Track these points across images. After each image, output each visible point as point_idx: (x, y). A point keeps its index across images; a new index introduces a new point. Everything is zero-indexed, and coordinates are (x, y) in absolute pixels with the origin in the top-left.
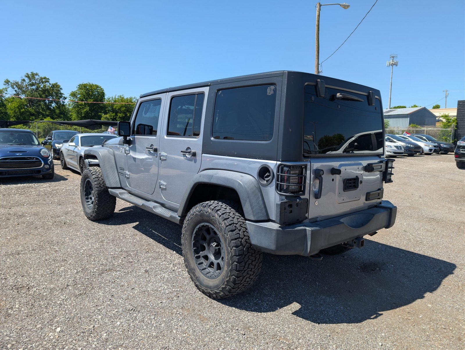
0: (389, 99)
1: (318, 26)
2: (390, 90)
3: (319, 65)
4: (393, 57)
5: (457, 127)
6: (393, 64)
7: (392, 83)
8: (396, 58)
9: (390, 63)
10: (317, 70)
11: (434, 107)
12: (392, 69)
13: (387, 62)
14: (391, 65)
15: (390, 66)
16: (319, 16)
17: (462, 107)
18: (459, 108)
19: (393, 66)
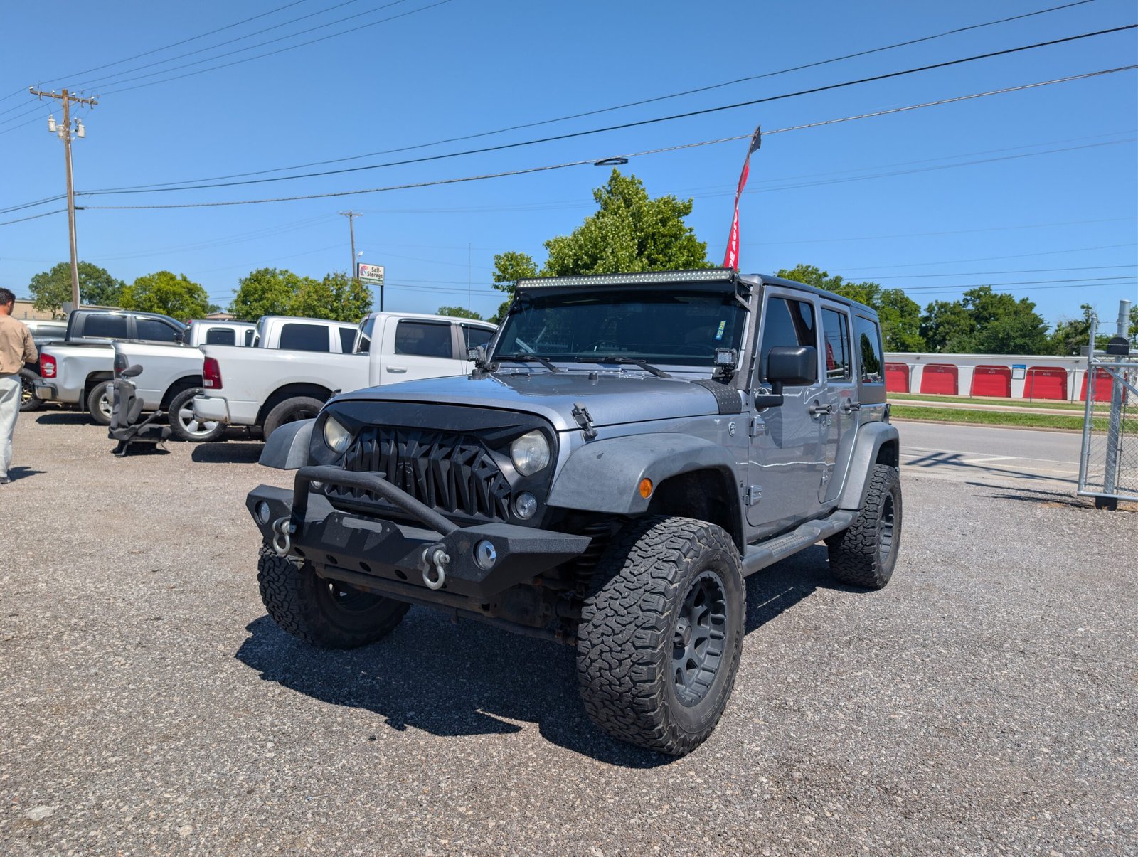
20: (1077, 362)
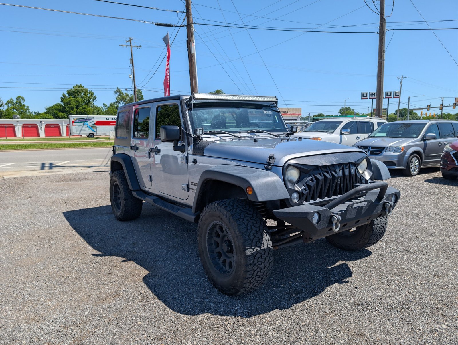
20: (18, 121)
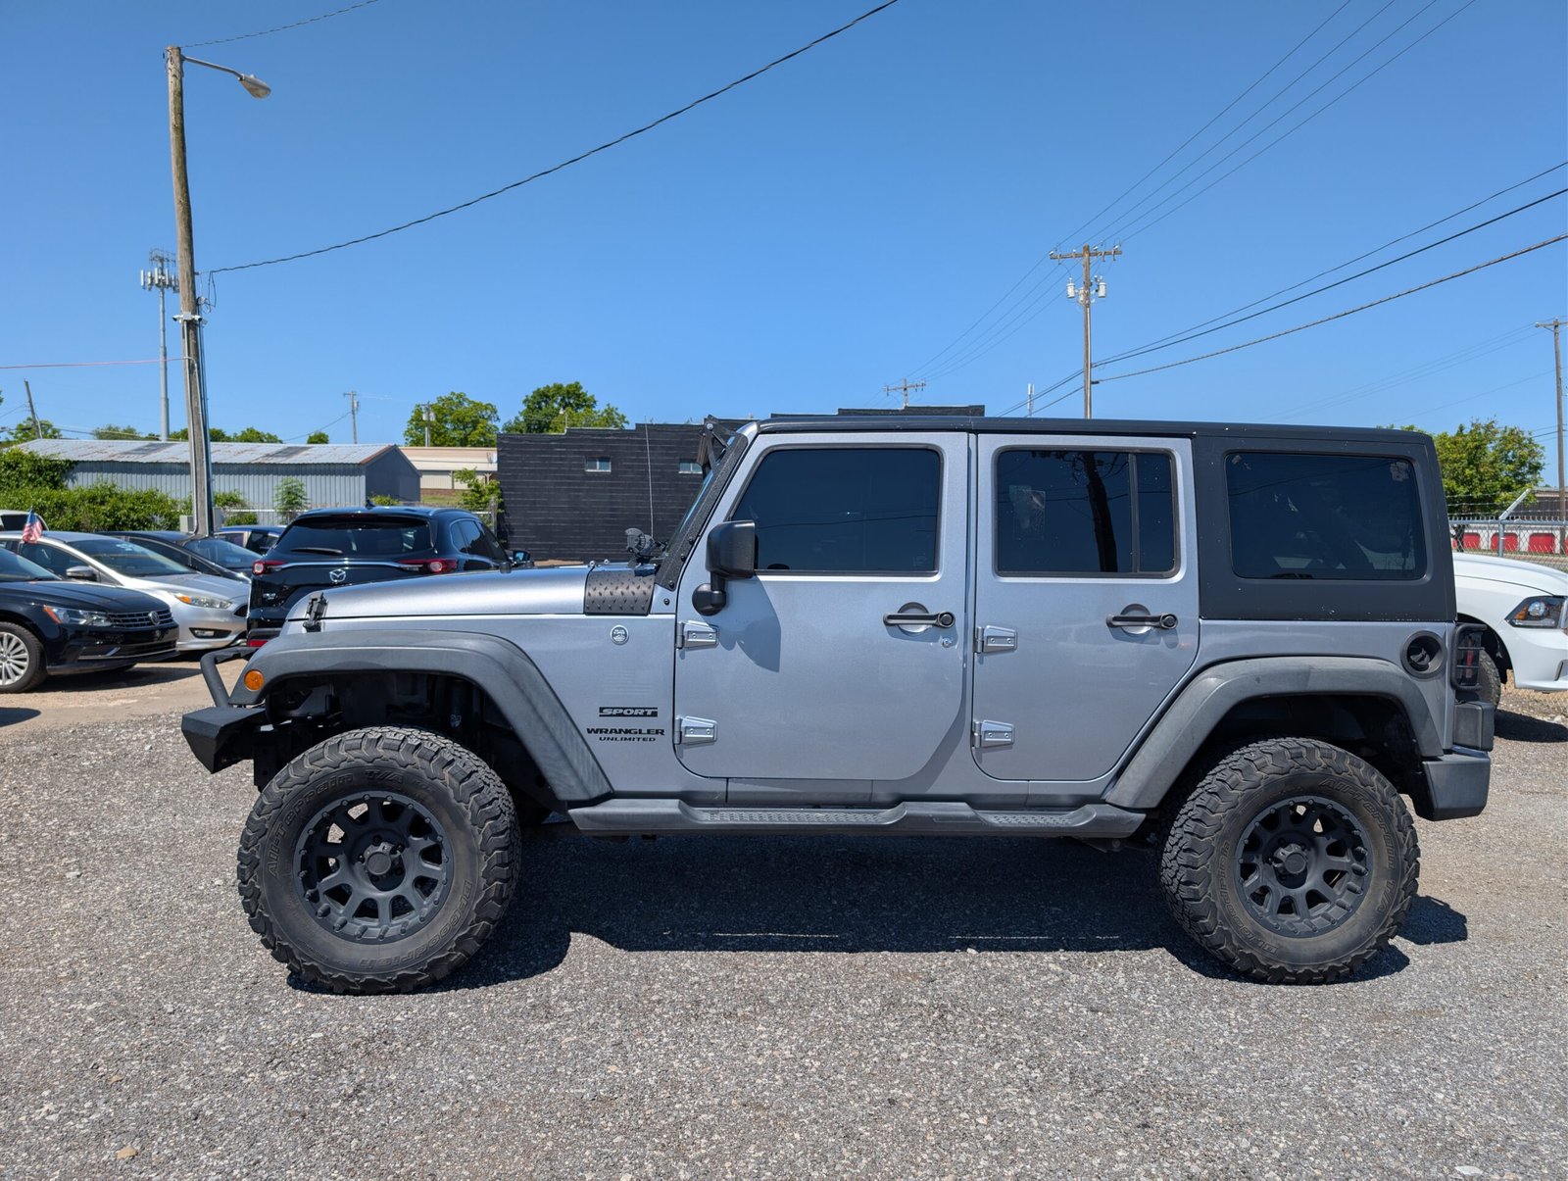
0: (163, 403)
1: (181, 130)
2: (162, 373)
3: (196, 276)
4: (162, 260)
5: (501, 506)
6: (164, 283)
7: (165, 348)
8: (171, 263)
9: (152, 279)
10: (191, 293)
11: (313, 440)
12: (163, 297)
13: (142, 272)
14: (157, 285)
15: (154, 287)
16: (180, 94)
17: (509, 452)
18: (502, 454)
19: (165, 290)
